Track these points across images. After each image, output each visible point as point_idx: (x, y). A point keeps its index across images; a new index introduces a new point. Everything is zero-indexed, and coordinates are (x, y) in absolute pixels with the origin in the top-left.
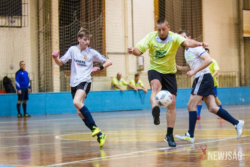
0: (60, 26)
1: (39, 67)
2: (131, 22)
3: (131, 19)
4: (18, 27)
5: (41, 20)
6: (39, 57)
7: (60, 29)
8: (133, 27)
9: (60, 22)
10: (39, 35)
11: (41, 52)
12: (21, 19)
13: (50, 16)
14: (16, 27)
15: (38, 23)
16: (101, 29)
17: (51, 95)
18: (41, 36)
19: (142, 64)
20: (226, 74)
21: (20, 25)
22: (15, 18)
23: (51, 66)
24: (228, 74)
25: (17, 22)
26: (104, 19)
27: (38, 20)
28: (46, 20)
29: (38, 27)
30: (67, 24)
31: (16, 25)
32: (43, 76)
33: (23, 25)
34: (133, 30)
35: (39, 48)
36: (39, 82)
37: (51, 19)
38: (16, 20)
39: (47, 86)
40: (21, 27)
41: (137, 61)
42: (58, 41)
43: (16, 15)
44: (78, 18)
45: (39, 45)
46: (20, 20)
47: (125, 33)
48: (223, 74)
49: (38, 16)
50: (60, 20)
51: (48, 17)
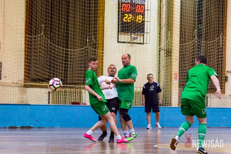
0: (180, 43)
4: (141, 44)
6: (159, 73)
7: (180, 46)
9: (180, 40)
10: (160, 51)
11: (161, 68)
12: (143, 36)
15: (160, 41)
17: (169, 109)
18: (163, 53)
21: (142, 42)
23: (171, 81)
25: (140, 39)
27: (160, 37)
29: (160, 44)
30: (187, 42)
33: (145, 42)
35: (159, 64)
38: (139, 37)
39: (166, 101)
40: (143, 44)
42: (178, 59)
43: (138, 32)
44: (198, 37)
45: (159, 61)
46: (142, 38)
49: (160, 34)
50: (181, 38)
51: (169, 35)
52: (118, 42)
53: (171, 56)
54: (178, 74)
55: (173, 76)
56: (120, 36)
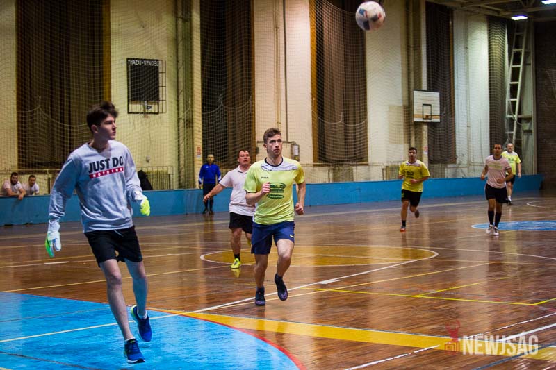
0: (203, 111)
1: (179, 159)
2: (285, 106)
3: (284, 102)
4: (155, 113)
5: (181, 105)
6: (179, 148)
7: (203, 115)
8: (286, 112)
9: (203, 108)
10: (178, 122)
11: (181, 142)
12: (158, 104)
13: (192, 100)
14: (153, 113)
15: (178, 109)
16: (250, 115)
18: (182, 123)
19: (297, 154)
20: (393, 164)
21: (157, 111)
22: (152, 103)
23: (193, 157)
24: (396, 164)
25: (154, 108)
26: (253, 104)
27: (178, 105)
28: (186, 106)
29: (178, 114)
30: (211, 110)
31: (153, 111)
32: (183, 170)
33: (160, 111)
34: (287, 115)
35: (179, 137)
36: (179, 177)
37: (192, 104)
38: (153, 106)
39: (188, 181)
40: (158, 113)
41: (292, 151)
42: (201, 130)
43: (152, 99)
44: (223, 103)
45: (179, 134)
46: (157, 106)
47: (278, 118)
48: (390, 165)
49: (178, 101)
50: (203, 104)
51: (190, 102)
52: (129, 113)
53: (192, 127)
54: (201, 149)
55: (196, 151)
56: (130, 105)
